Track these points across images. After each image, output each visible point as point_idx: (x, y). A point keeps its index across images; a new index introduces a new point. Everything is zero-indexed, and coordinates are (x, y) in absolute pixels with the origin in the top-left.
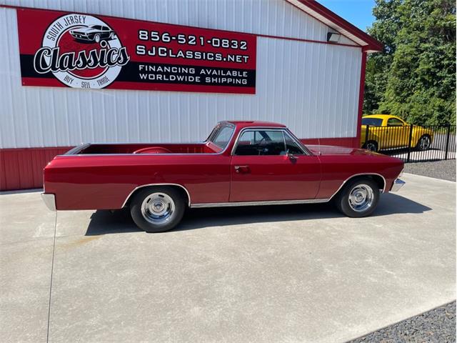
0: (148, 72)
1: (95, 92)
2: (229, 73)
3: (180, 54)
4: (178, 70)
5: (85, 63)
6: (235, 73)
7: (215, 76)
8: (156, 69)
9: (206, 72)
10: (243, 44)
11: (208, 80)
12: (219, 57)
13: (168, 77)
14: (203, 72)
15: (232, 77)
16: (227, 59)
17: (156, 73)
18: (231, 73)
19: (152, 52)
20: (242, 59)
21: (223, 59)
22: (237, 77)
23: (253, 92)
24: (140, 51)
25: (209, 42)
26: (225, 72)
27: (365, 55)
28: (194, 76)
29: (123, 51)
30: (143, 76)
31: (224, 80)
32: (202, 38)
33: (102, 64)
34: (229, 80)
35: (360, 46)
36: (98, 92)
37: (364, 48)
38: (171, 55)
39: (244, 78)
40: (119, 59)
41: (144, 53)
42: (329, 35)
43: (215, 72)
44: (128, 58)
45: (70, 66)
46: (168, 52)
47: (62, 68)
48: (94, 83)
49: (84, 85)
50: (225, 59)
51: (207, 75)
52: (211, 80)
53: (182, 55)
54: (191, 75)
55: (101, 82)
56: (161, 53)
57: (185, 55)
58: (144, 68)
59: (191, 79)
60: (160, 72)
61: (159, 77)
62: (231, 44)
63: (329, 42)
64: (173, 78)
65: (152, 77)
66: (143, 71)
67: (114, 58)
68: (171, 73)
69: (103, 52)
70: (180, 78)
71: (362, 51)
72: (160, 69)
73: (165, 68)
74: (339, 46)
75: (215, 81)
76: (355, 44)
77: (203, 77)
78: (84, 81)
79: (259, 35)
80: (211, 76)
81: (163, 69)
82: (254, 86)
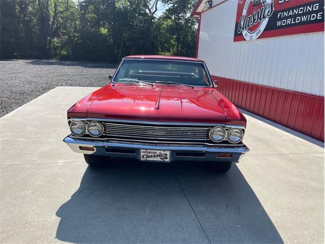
0: (283, 18)
4: (304, 10)
5: (254, 21)
8: (288, 13)
17: (286, 18)
24: (280, 1)
29: (272, 4)
30: (279, 24)
33: (260, 19)
40: (269, 12)
41: (283, 1)
44: (274, 9)
45: (248, 26)
47: (246, 28)
48: (255, 35)
49: (250, 38)
55: (257, 34)
58: (281, 15)
59: (313, 17)
60: (290, 16)
61: (289, 21)
64: (298, 20)
65: (284, 23)
67: (266, 13)
68: (298, 15)
69: (262, 9)
70: (304, 18)
73: (294, 10)
78: (251, 34)
81: (293, 13)
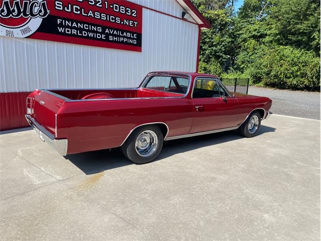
0: (66, 27)
1: (18, 40)
2: (125, 34)
3: (90, 14)
4: (89, 27)
5: (9, 12)
6: (129, 35)
7: (116, 36)
8: (72, 24)
9: (109, 31)
10: (134, 12)
11: (111, 38)
12: (118, 20)
13: (81, 33)
14: (107, 31)
15: (127, 38)
16: (124, 23)
17: (72, 28)
18: (127, 34)
19: (68, 9)
20: (133, 24)
21: (121, 22)
22: (130, 38)
23: (140, 50)
24: (58, 7)
25: (111, 6)
26: (122, 33)
27: (200, 30)
28: (101, 33)
29: (43, 4)
30: (61, 30)
31: (121, 39)
32: (106, 3)
33: (25, 15)
34: (125, 40)
35: (198, 24)
36: (21, 41)
37: (200, 26)
38: (83, 14)
39: (135, 39)
40: (40, 11)
41: (61, 9)
42: (184, 14)
43: (115, 32)
44: (48, 11)
46: (80, 10)
48: (17, 32)
49: (8, 33)
50: (122, 23)
51: (110, 34)
52: (113, 38)
53: (92, 15)
54: (99, 33)
55: (24, 32)
56: (76, 11)
57: (94, 15)
58: (62, 22)
59: (99, 36)
60: (74, 28)
61: (74, 32)
62: (127, 11)
63: (183, 19)
64: (85, 34)
65: (68, 31)
66: (61, 25)
67: (36, 10)
68: (84, 29)
69: (26, 3)
70: (91, 35)
71: (199, 27)
72: (74, 25)
73: (79, 24)
74: (188, 22)
75: (115, 40)
76: (195, 22)
77: (107, 35)
78: (9, 29)
79: (144, 7)
80: (113, 35)
81: (77, 25)
82: (141, 46)
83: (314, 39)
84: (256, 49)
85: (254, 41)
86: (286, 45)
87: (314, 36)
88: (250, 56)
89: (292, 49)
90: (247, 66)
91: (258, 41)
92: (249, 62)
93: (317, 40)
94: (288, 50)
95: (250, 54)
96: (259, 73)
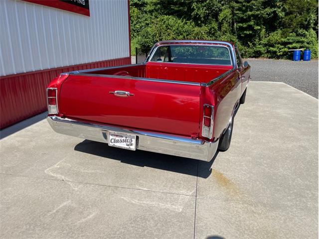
23: (88, 14)
82: (88, 9)
83: (193, 9)
84: (139, 18)
85: (136, 9)
86: (169, 14)
87: (193, 7)
88: (135, 25)
89: (175, 19)
90: (134, 35)
91: (140, 9)
92: (134, 31)
93: (196, 11)
94: (171, 20)
95: (135, 23)
96: (147, 42)
